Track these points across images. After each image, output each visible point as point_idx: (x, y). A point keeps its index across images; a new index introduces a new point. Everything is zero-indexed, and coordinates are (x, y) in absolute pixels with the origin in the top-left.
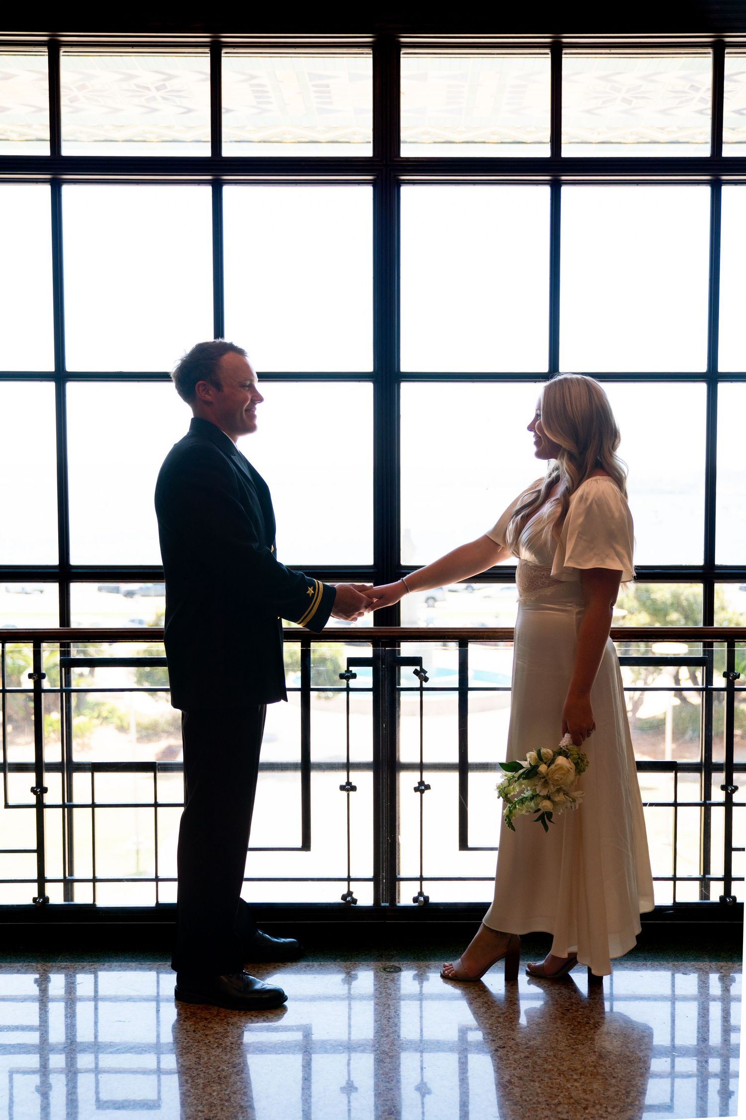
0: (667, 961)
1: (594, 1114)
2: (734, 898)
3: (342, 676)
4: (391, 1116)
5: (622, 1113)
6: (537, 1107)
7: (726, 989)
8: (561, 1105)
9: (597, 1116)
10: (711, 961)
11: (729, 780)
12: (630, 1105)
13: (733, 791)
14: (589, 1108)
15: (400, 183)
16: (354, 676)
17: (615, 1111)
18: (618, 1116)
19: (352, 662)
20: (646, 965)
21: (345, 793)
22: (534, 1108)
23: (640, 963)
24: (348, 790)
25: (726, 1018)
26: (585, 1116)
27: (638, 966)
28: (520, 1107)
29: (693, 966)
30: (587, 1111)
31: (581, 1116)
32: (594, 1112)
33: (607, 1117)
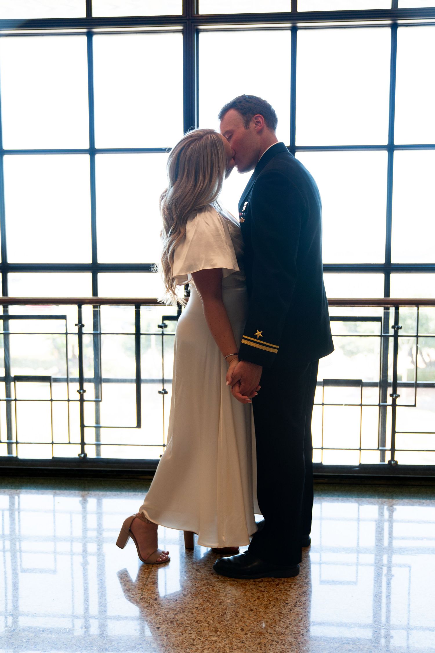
0: (352, 497)
1: (282, 589)
2: (396, 462)
3: (160, 327)
4: (154, 585)
5: (299, 589)
6: (247, 583)
7: (391, 516)
8: (263, 582)
9: (283, 590)
10: (379, 498)
11: (395, 391)
12: (306, 583)
13: (396, 397)
14: (280, 584)
15: (198, 31)
16: (166, 326)
17: (296, 587)
18: (297, 590)
19: (165, 318)
20: (338, 499)
21: (161, 395)
22: (245, 583)
23: (335, 498)
24: (163, 394)
25: (381, 532)
26: (276, 589)
27: (333, 500)
28: (236, 582)
29: (367, 501)
30: (278, 587)
31: (274, 589)
32: (282, 587)
33: (289, 591)
